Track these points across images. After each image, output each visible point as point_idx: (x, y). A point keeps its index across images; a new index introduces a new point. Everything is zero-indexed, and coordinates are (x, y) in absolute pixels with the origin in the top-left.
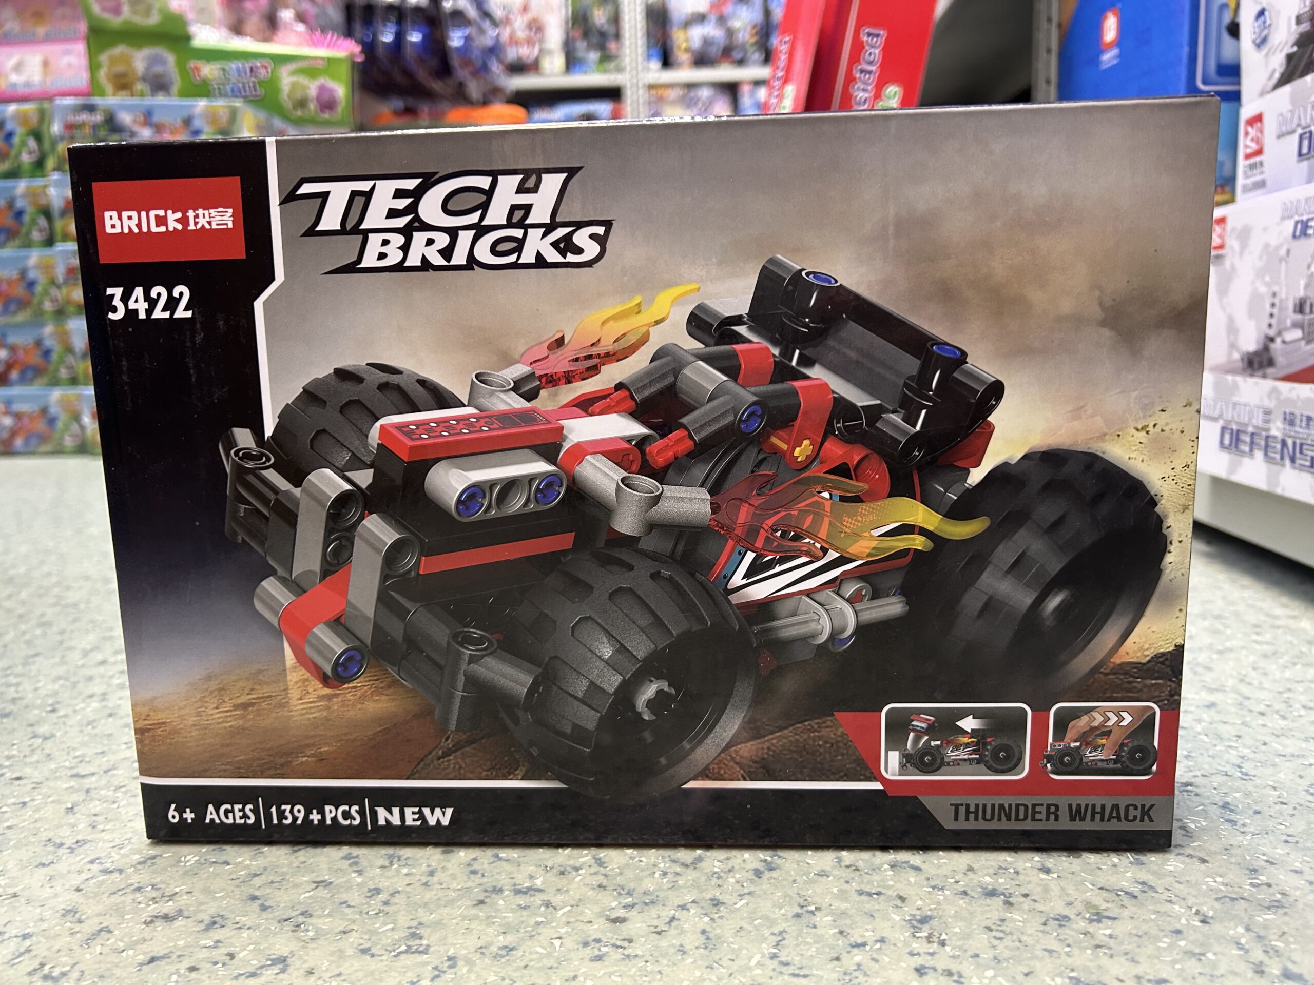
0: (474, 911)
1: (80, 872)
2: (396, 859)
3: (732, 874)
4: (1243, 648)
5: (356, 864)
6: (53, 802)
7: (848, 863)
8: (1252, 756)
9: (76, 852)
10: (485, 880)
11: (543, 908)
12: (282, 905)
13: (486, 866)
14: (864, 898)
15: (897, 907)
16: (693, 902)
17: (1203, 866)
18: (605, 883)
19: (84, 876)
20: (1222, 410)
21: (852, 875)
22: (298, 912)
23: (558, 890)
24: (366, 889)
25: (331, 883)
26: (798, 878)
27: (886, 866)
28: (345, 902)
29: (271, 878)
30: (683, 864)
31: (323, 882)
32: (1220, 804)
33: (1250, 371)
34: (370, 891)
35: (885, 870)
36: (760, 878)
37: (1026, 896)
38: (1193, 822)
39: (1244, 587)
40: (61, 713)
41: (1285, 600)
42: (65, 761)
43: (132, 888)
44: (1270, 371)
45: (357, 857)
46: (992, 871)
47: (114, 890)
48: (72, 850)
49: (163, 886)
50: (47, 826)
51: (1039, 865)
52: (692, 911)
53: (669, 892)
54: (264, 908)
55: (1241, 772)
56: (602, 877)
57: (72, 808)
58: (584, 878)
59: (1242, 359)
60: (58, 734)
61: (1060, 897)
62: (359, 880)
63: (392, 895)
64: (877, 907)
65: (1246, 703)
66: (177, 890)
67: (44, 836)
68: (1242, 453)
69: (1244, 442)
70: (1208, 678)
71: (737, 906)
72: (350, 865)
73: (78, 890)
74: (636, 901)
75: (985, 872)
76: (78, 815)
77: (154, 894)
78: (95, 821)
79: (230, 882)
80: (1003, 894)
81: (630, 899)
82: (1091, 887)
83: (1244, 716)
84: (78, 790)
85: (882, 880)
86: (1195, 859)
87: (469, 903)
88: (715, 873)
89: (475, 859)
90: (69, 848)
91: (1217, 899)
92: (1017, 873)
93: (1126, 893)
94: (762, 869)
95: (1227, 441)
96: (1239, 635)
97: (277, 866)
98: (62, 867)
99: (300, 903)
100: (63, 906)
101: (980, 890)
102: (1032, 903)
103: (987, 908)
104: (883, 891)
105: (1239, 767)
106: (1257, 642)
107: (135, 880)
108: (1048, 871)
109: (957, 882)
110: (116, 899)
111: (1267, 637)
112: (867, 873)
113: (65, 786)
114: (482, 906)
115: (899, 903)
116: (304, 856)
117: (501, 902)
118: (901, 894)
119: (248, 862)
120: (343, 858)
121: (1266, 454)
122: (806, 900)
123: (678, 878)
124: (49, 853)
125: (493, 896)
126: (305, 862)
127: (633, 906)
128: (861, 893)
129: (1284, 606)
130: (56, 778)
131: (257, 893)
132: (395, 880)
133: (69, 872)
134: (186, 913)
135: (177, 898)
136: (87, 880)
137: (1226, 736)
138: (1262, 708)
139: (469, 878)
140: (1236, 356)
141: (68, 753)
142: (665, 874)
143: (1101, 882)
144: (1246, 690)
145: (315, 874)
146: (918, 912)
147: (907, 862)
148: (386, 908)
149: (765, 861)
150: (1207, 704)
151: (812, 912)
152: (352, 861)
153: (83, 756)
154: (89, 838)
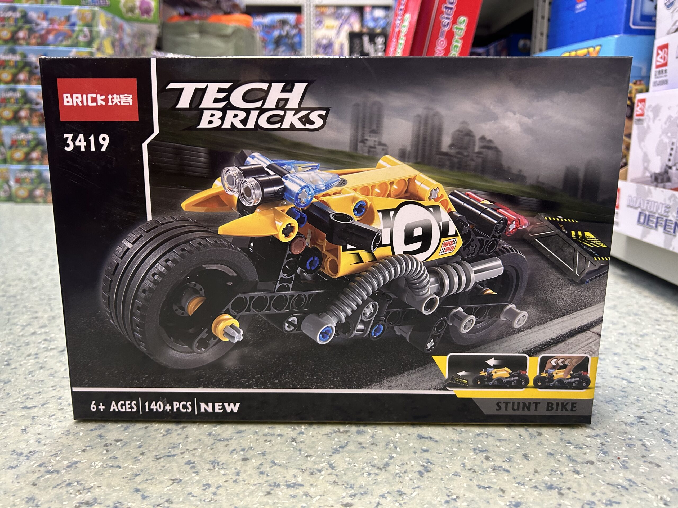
0: (265, 499)
1: (34, 472)
2: (216, 465)
3: (406, 474)
4: (653, 334)
5: (194, 467)
6: (13, 425)
7: (469, 468)
8: (670, 400)
9: (30, 459)
10: (269, 478)
11: (304, 497)
12: (154, 496)
13: (268, 469)
14: (482, 490)
15: (501, 496)
16: (388, 493)
17: (659, 469)
18: (337, 480)
19: (36, 475)
20: (640, 204)
21: (473, 475)
22: (164, 500)
23: (311, 485)
24: (201, 485)
25: (181, 480)
26: (443, 477)
27: (490, 470)
28: (191, 493)
29: (146, 477)
30: (378, 468)
31: (176, 479)
32: (660, 430)
33: (655, 183)
34: (204, 485)
35: (490, 472)
36: (422, 477)
37: (569, 489)
38: (649, 441)
39: (646, 297)
40: (13, 366)
41: (668, 304)
42: (18, 398)
43: (66, 483)
44: (668, 184)
45: (194, 463)
46: (548, 473)
47: (55, 485)
48: (28, 458)
49: (84, 482)
50: (11, 442)
51: (573, 469)
52: (389, 499)
53: (374, 486)
54: (144, 497)
55: (667, 410)
56: (335, 476)
57: (25, 429)
58: (325, 477)
59: (651, 177)
60: (12, 380)
61: (588, 489)
62: (197, 478)
63: (217, 488)
64: (490, 496)
65: (661, 367)
66: (92, 485)
67: (11, 448)
68: (651, 227)
69: (652, 221)
70: (638, 351)
71: (413, 495)
72: (191, 468)
73: (34, 485)
74: (356, 492)
75: (545, 473)
76: (29, 434)
77: (79, 487)
78: (39, 438)
79: (122, 480)
80: (557, 488)
81: (353, 491)
82: (603, 483)
83: (661, 375)
84: (27, 418)
85: (490, 478)
86: (654, 465)
87: (261, 494)
88: (397, 474)
89: (261, 464)
90: (26, 456)
91: (670, 490)
92: (562, 474)
93: (622, 487)
94: (423, 471)
95: (642, 220)
96: (650, 326)
97: (149, 469)
98: (23, 469)
99: (164, 494)
100: (26, 496)
101: (544, 485)
102: (573, 494)
103: (550, 497)
104: (492, 486)
105: (666, 407)
106: (659, 330)
107: (66, 478)
108: (578, 473)
109: (530, 480)
110: (56, 491)
111: (663, 327)
112: (480, 474)
113: (21, 414)
114: (268, 496)
115: (501, 493)
116: (163, 462)
117: (280, 493)
118: (502, 488)
119: (131, 466)
120: (186, 464)
121: (665, 229)
122: (450, 492)
123: (377, 477)
124: (15, 460)
125: (275, 488)
126: (164, 466)
127: (355, 495)
128: (479, 486)
129: (669, 308)
130: (14, 409)
131: (139, 487)
132: (217, 478)
133: (27, 472)
134: (99, 501)
135: (91, 490)
136: (39, 478)
137: (655, 387)
138: (670, 370)
139: (260, 477)
140: (648, 174)
141: (19, 393)
142: (369, 474)
143: (608, 480)
144: (659, 359)
145: (171, 475)
146: (513, 500)
147: (501, 467)
148: (215, 498)
149: (423, 466)
150: (641, 367)
151: (455, 500)
152: (191, 465)
153: (28, 394)
154: (37, 449)
